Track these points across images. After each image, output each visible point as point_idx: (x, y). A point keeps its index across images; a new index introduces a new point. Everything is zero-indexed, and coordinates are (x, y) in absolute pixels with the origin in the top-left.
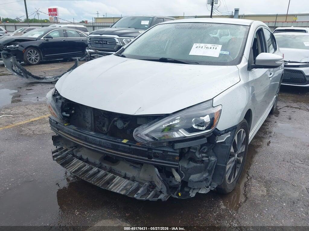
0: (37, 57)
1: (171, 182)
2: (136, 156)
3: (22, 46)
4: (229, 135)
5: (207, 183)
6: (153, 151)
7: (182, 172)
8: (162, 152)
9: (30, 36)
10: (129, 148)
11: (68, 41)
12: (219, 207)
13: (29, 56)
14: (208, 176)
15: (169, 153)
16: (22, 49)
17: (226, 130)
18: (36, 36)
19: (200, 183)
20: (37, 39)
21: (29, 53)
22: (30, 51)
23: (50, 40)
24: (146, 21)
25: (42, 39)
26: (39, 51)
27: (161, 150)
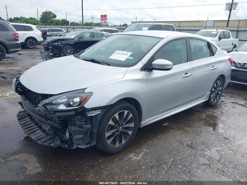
0: (71, 51)
1: (63, 137)
2: (42, 118)
3: (61, 44)
4: (100, 112)
5: (83, 141)
6: (47, 116)
7: (71, 133)
8: (50, 117)
9: (69, 37)
10: (39, 113)
11: (94, 41)
12: (98, 160)
13: (66, 51)
14: (83, 137)
15: (54, 118)
16: (62, 46)
17: (92, 108)
18: (73, 37)
19: (78, 140)
20: (72, 39)
21: (66, 48)
22: (67, 47)
23: (81, 40)
24: (146, 28)
25: (76, 39)
26: (73, 48)
27: (50, 116)
